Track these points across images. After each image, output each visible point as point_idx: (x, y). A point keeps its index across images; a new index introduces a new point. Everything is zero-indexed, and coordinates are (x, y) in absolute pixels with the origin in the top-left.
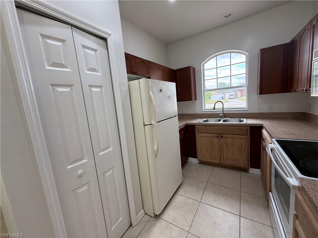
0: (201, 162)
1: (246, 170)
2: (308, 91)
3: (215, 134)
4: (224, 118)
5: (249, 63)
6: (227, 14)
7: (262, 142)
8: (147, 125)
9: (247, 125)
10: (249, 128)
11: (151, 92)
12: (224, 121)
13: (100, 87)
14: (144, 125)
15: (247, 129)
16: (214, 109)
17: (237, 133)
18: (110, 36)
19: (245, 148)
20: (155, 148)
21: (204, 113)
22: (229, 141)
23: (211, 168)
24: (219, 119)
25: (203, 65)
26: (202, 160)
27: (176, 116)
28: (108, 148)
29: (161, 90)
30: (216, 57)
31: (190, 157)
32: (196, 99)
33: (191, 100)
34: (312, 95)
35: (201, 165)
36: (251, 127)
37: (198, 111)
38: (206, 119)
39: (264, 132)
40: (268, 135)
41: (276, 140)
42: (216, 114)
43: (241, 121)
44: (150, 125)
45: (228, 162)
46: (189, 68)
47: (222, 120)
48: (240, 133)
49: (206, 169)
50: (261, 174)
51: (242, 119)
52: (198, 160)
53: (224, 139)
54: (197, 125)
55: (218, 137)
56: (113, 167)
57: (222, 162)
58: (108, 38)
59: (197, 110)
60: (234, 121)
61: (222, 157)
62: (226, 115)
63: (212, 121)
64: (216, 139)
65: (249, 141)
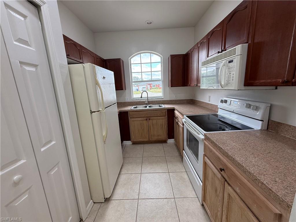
0: (134, 143)
1: (165, 142)
2: (197, 86)
3: (144, 117)
4: (149, 104)
5: (163, 62)
6: (149, 22)
7: (175, 119)
8: (94, 112)
9: (166, 109)
10: (167, 111)
12: (149, 107)
13: (35, 66)
14: (92, 112)
15: (166, 111)
16: (141, 97)
17: (159, 115)
18: (45, 4)
19: (165, 125)
20: (104, 135)
21: (133, 101)
22: (154, 122)
23: (142, 145)
24: (145, 105)
25: (130, 60)
26: (135, 141)
28: (50, 141)
29: (104, 77)
30: (140, 55)
31: (124, 141)
32: (125, 89)
33: (122, 89)
34: (201, 88)
35: (134, 146)
36: (168, 110)
37: (128, 100)
38: (135, 106)
39: (176, 112)
40: (180, 114)
41: (186, 116)
42: (142, 102)
43: (160, 106)
44: (98, 111)
45: (155, 138)
46: (119, 60)
47: (148, 106)
48: (161, 115)
49: (139, 147)
50: (175, 142)
51: (161, 105)
52: (131, 142)
53: (151, 121)
54: (130, 112)
55: (146, 120)
56: (59, 163)
57: (150, 139)
58: (42, 6)
59: (126, 99)
60: (156, 107)
61: (150, 135)
62: (150, 102)
63: (141, 108)
64: (145, 121)
65: (167, 120)
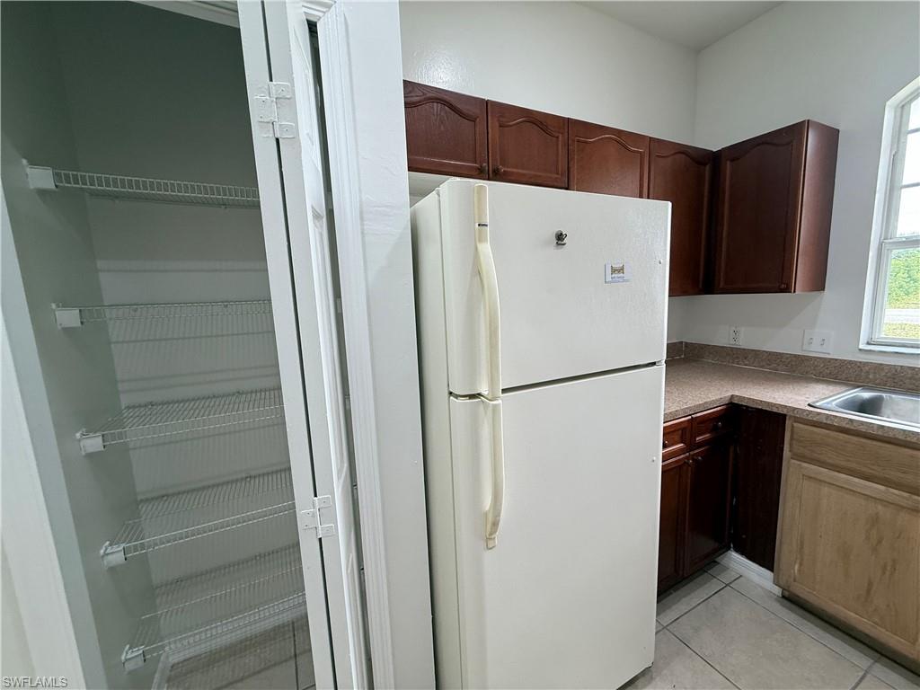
0: (792, 600)
11: (486, 249)
14: (450, 394)
18: (329, 6)
20: (487, 508)
21: (862, 358)
26: (802, 591)
27: (654, 364)
29: (560, 237)
37: (826, 345)
38: (866, 395)
44: (472, 396)
46: (795, 132)
52: (776, 583)
54: (798, 420)
58: (320, 18)
59: (816, 341)
